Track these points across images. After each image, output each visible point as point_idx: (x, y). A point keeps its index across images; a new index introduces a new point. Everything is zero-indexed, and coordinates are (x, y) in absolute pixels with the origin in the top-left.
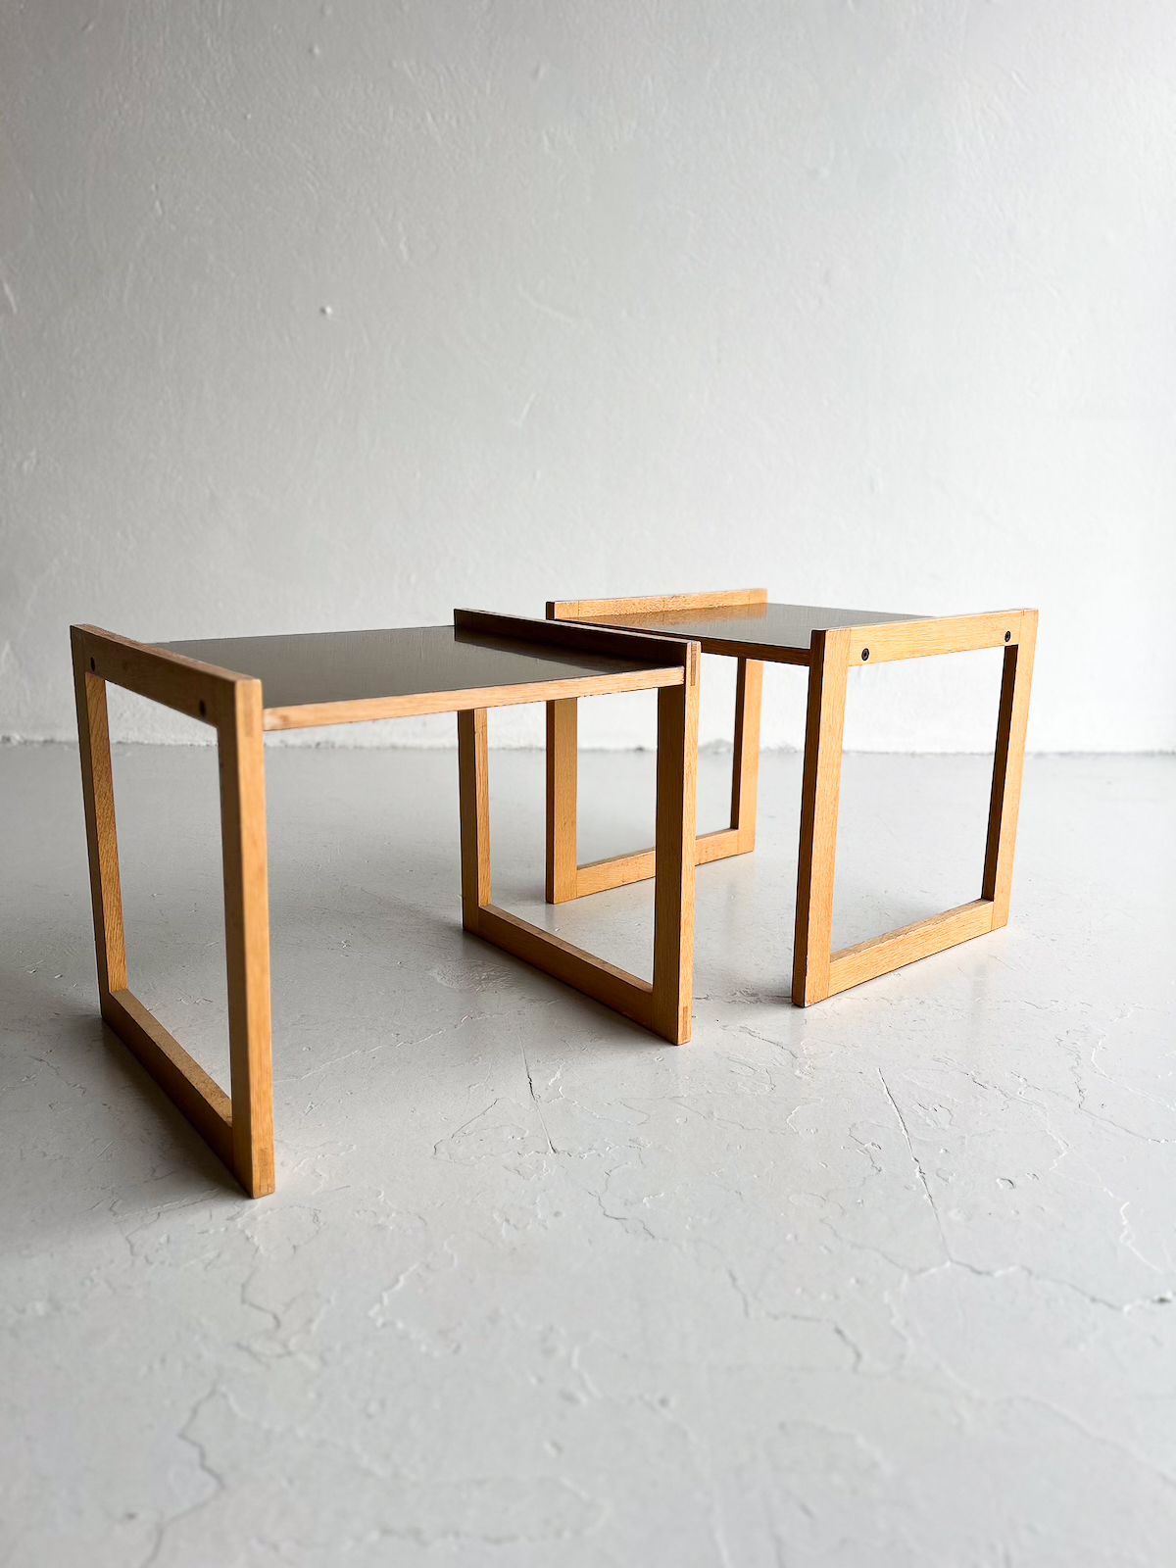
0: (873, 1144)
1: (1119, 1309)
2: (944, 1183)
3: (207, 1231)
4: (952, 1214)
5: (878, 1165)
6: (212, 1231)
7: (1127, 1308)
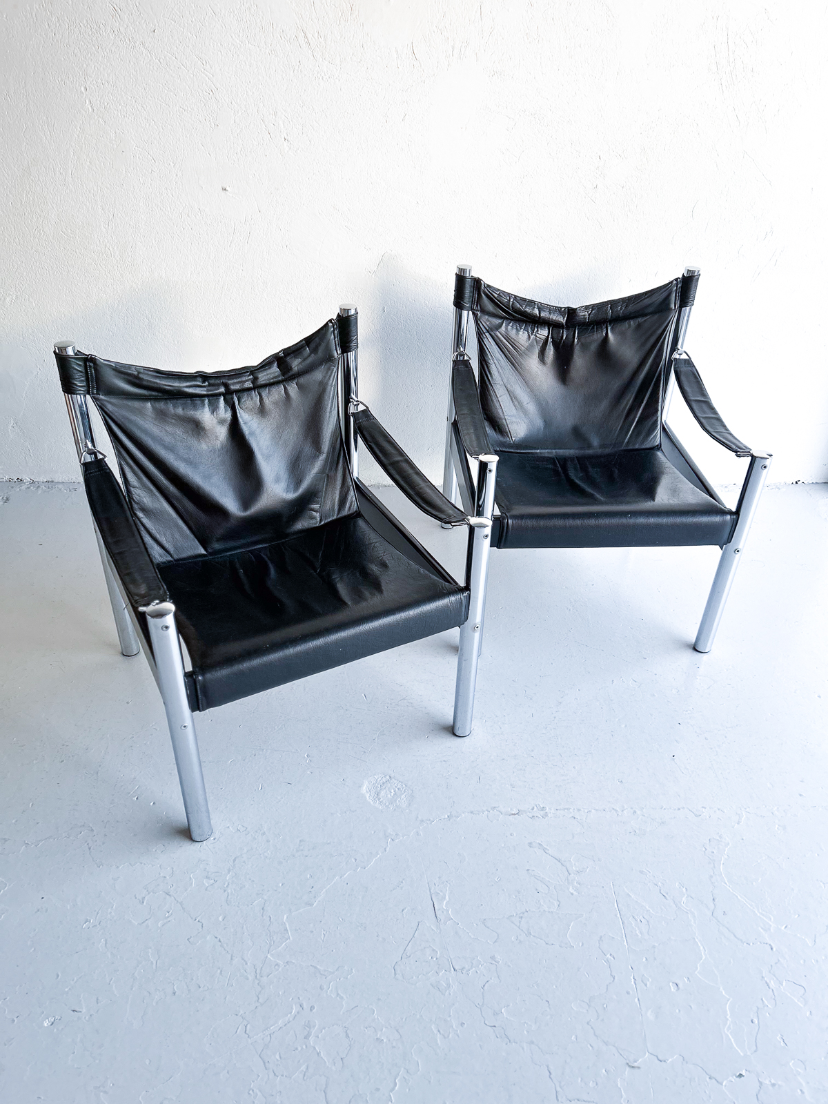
0: (611, 955)
1: (722, 1084)
2: (645, 988)
3: (297, 1049)
4: (649, 1013)
5: (613, 974)
6: (299, 1049)
7: (724, 1084)
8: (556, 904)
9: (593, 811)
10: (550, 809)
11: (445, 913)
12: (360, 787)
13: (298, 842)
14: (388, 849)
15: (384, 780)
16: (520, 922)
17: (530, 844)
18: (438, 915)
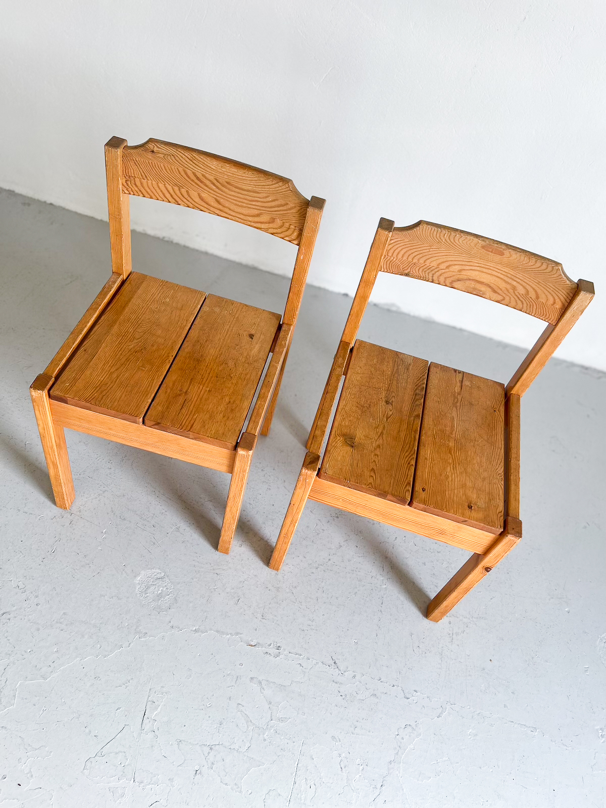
8: (248, 745)
9: (320, 664)
10: (284, 650)
11: (151, 723)
12: (135, 577)
13: (62, 614)
14: (132, 644)
15: (159, 576)
16: (209, 753)
17: (252, 678)
18: (144, 724)
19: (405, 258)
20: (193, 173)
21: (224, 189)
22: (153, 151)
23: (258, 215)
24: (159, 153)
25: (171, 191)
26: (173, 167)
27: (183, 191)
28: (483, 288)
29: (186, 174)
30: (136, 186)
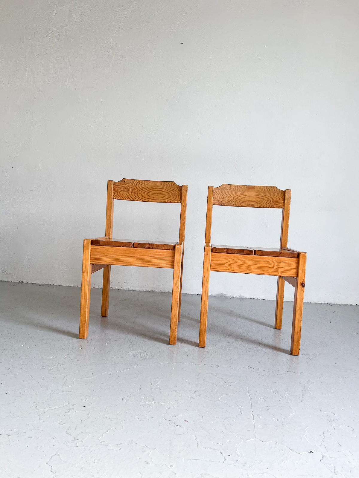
1: (299, 454)
2: (259, 418)
4: (259, 426)
5: (241, 412)
8: (216, 389)
9: (243, 368)
10: (221, 366)
11: (156, 386)
12: (128, 352)
13: (92, 362)
14: (134, 368)
15: (141, 352)
17: (207, 373)
18: (152, 387)
19: (221, 198)
20: (139, 187)
21: (150, 190)
22: (125, 182)
23: (164, 197)
24: (127, 182)
25: (131, 195)
26: (132, 186)
27: (136, 194)
28: (253, 203)
29: (136, 188)
30: (118, 195)
